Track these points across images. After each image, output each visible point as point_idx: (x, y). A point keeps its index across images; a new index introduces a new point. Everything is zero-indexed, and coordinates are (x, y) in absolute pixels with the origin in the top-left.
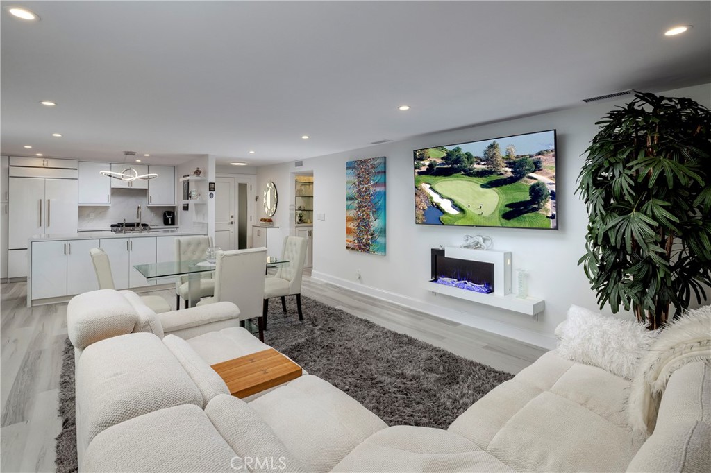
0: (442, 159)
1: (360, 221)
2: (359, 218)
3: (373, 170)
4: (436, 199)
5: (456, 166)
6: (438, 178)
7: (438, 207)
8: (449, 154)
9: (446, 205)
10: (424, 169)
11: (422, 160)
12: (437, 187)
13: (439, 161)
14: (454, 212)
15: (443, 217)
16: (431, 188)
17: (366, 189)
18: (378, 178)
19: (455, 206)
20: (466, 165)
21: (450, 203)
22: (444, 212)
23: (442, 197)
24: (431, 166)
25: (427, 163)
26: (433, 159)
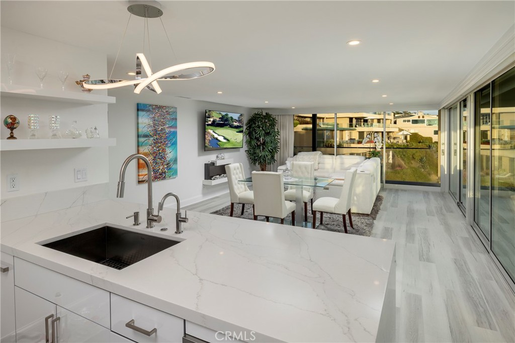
0: (220, 118)
1: (156, 155)
2: (154, 153)
3: (168, 117)
4: (216, 136)
5: (226, 123)
6: (217, 128)
7: (217, 139)
8: (223, 117)
9: (221, 138)
10: (210, 123)
11: (209, 118)
12: (216, 132)
13: (218, 119)
14: (225, 141)
15: (219, 143)
16: (213, 132)
17: (162, 129)
18: (172, 123)
19: (225, 138)
20: (230, 122)
21: (223, 138)
22: (219, 141)
23: (219, 135)
24: (214, 121)
25: (212, 120)
26: (215, 118)
